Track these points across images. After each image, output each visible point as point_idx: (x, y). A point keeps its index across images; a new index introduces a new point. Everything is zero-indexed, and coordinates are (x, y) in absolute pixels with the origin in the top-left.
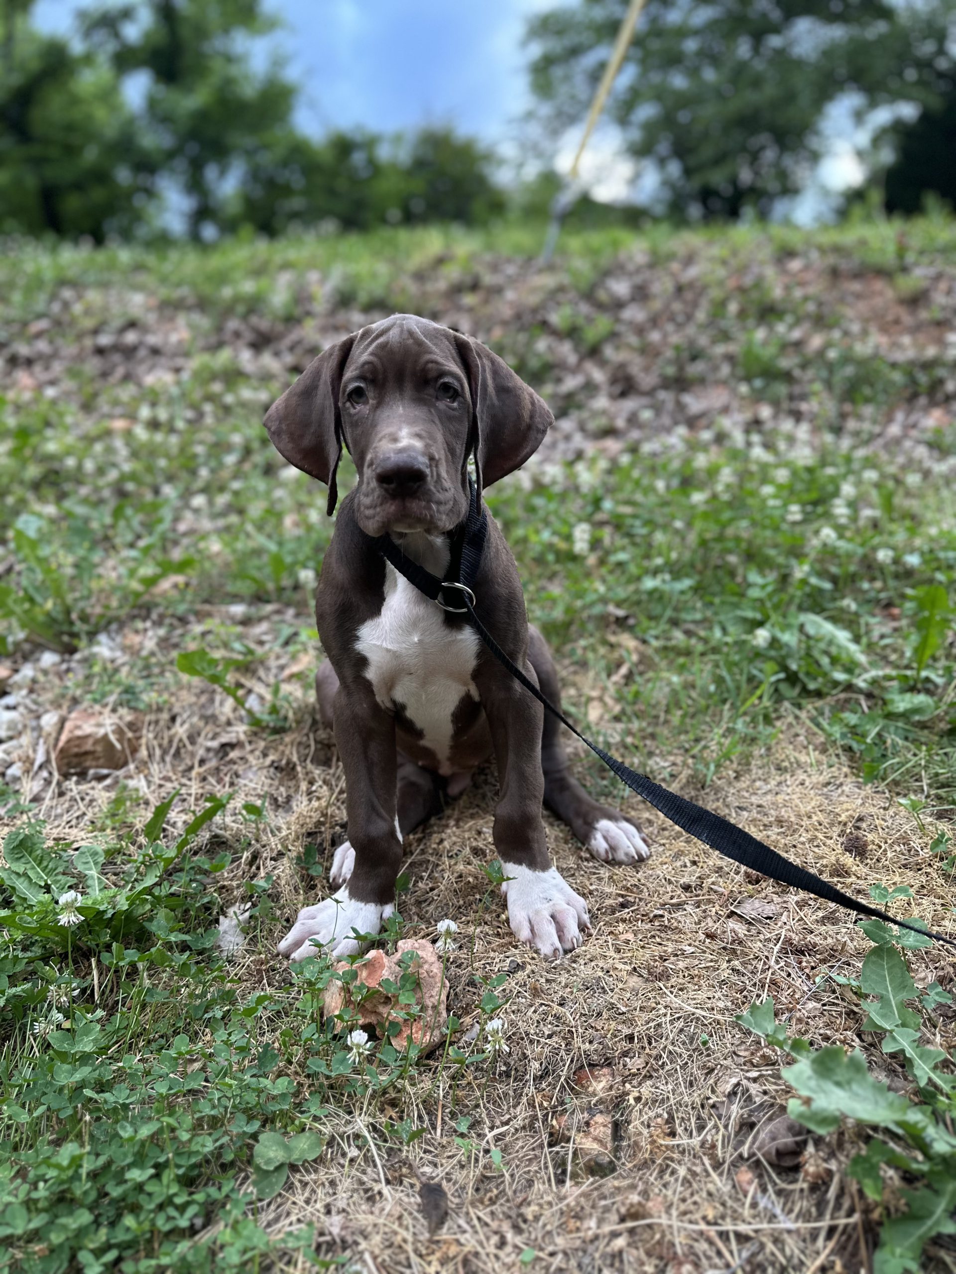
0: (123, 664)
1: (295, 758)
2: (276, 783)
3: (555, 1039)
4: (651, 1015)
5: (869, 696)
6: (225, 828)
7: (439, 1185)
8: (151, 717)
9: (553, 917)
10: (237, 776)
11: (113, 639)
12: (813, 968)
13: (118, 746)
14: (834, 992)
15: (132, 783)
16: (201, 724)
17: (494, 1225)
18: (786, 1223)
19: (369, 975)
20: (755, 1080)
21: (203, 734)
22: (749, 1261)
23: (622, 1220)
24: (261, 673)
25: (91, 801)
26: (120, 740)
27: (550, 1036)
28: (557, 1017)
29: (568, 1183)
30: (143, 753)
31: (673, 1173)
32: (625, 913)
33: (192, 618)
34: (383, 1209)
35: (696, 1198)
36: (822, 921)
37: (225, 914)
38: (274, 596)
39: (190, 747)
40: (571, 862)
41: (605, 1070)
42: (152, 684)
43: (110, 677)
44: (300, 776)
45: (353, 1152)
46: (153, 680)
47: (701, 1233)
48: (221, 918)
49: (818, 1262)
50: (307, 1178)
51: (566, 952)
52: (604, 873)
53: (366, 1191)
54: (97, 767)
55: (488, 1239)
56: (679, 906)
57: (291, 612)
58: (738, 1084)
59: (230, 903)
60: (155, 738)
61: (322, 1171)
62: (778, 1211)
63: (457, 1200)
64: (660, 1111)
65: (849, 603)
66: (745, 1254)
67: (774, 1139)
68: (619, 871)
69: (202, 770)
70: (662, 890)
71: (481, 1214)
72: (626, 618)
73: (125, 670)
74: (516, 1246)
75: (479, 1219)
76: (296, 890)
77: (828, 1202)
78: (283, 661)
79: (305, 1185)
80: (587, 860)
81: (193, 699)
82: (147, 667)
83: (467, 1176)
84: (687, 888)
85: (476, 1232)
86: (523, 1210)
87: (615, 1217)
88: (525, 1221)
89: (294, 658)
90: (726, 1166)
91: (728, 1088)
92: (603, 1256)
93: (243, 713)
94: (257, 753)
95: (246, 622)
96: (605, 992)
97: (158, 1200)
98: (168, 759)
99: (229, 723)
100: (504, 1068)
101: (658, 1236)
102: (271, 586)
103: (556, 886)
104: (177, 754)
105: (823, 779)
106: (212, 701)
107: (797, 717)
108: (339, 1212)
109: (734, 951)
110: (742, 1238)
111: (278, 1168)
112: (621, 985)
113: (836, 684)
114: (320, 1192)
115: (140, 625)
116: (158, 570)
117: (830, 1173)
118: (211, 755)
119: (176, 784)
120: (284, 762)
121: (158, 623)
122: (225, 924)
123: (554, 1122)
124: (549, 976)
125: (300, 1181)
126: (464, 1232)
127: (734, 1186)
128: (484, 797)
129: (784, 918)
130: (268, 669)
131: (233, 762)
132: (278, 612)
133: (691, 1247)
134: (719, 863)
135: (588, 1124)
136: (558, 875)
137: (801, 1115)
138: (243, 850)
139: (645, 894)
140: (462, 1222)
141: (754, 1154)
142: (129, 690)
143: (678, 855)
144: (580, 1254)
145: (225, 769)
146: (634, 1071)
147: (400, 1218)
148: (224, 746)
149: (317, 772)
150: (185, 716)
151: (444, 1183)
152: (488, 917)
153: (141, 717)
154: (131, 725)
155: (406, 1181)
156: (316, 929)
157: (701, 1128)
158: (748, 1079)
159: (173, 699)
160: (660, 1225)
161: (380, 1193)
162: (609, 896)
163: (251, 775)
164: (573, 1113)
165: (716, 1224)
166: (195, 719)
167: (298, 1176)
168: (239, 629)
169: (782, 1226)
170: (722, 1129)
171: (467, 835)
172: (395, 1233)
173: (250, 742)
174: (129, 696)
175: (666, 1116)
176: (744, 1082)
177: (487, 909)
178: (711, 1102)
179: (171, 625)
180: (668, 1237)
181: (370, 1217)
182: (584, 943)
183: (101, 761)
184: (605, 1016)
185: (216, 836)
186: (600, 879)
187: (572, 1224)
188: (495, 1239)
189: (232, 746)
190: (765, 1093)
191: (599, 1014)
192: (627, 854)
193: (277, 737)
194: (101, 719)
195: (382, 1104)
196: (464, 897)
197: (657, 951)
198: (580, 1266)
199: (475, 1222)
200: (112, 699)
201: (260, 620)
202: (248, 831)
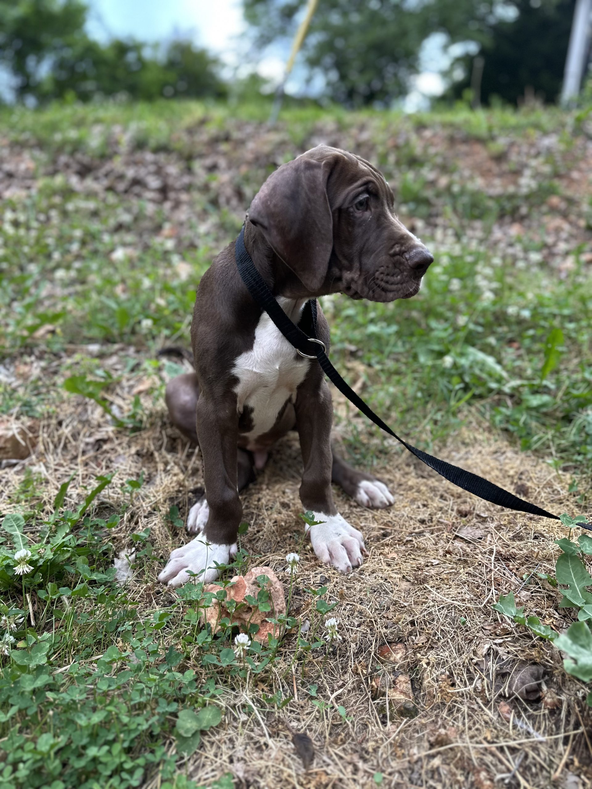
0: (20, 386)
1: (152, 448)
2: (140, 465)
3: (362, 627)
4: (424, 607)
5: (512, 396)
6: (109, 497)
7: (305, 734)
8: (45, 422)
9: (342, 545)
10: (111, 461)
11: (8, 369)
12: (517, 569)
13: (23, 443)
14: (537, 584)
15: (35, 469)
16: (80, 426)
17: (348, 758)
18: (538, 737)
19: (236, 593)
20: (500, 645)
21: (82, 434)
22: (520, 766)
23: (432, 746)
24: (118, 390)
25: (7, 482)
26: (24, 439)
27: (359, 626)
28: (361, 613)
29: (389, 723)
30: (41, 447)
31: (458, 710)
32: (387, 540)
33: (63, 354)
34: (270, 755)
35: (477, 726)
36: (513, 539)
37: (117, 556)
38: (118, 339)
39: (74, 443)
40: (346, 509)
41: (400, 646)
42: (43, 400)
43: (11, 395)
44: (158, 459)
45: (243, 717)
46: (42, 397)
47: (486, 749)
48: (115, 560)
49: (563, 761)
50: (213, 739)
51: (354, 567)
52: (368, 515)
53: (255, 743)
54: (7, 458)
55: (345, 768)
56: (421, 534)
57: (132, 350)
58: (490, 649)
59: (120, 549)
60: (49, 436)
61: (223, 733)
62: (531, 730)
63: (318, 744)
64: (443, 670)
65: (492, 340)
66: (518, 761)
67: (523, 683)
68: (378, 513)
69: (84, 458)
70: (407, 524)
71: (337, 751)
72: (357, 351)
73: (21, 391)
74: (366, 771)
75: (336, 754)
76: (167, 537)
77: (562, 720)
78: (132, 382)
79: (212, 743)
80: (356, 507)
81: (72, 410)
82: (36, 388)
83: (323, 726)
84: (422, 522)
85: (336, 764)
86: (364, 745)
87: (426, 745)
88: (367, 752)
89: (140, 381)
90: (492, 702)
91: (485, 651)
92: (427, 773)
93: (108, 417)
94: (124, 445)
95: (101, 356)
96: (387, 593)
97: (113, 767)
98: (59, 450)
99: (99, 426)
100: (331, 649)
101: (459, 755)
102: (115, 332)
103: (342, 525)
104: (65, 447)
105: (493, 449)
106: (86, 410)
107: (470, 411)
108: (238, 760)
109: (465, 561)
110: (513, 750)
111: (194, 735)
112: (397, 588)
113: (491, 390)
114: (224, 747)
115: (28, 359)
116: (38, 321)
117: (561, 702)
118: (89, 447)
119: (67, 468)
120: (145, 451)
121: (40, 358)
122: (118, 564)
123: (374, 683)
124: (348, 585)
125: (209, 741)
126: (328, 765)
127: (499, 716)
128: (281, 469)
129: (489, 538)
130: (122, 388)
131: (106, 452)
132: (122, 349)
133: (482, 759)
134: (441, 505)
135: (394, 682)
136: (341, 518)
137: (573, 670)
138: (123, 512)
139: (397, 528)
140: (325, 758)
141: (513, 694)
142: (27, 404)
143: (413, 501)
144: (409, 772)
145: (102, 457)
146: (420, 644)
147: (283, 760)
148: (98, 441)
149: (169, 457)
150: (68, 421)
151: (308, 731)
152: (298, 548)
153: (37, 423)
154: (30, 428)
155: (282, 734)
156: (186, 564)
157: (471, 679)
158: (495, 644)
159: (58, 410)
160: (458, 747)
161: (266, 745)
162: (373, 529)
163: (121, 460)
164: (384, 676)
165: (493, 742)
166: (75, 423)
167: (207, 738)
168: (97, 361)
169: (536, 739)
170: (486, 679)
171: (276, 495)
172: (282, 771)
173: (117, 438)
174: (27, 408)
175: (447, 673)
176: (494, 646)
177: (296, 543)
178: (474, 661)
179: (49, 359)
180: (466, 754)
181: (262, 762)
182: (365, 561)
183: (10, 454)
184: (392, 609)
185: (103, 503)
186: (366, 519)
187: (400, 752)
188: (350, 768)
189: (105, 441)
190: (508, 653)
191: (388, 608)
192: (382, 502)
193: (137, 433)
194: (9, 425)
195: (256, 681)
196: (280, 535)
197: (414, 564)
198: (411, 780)
199: (335, 757)
200: (15, 411)
201: (112, 354)
202: (124, 498)
